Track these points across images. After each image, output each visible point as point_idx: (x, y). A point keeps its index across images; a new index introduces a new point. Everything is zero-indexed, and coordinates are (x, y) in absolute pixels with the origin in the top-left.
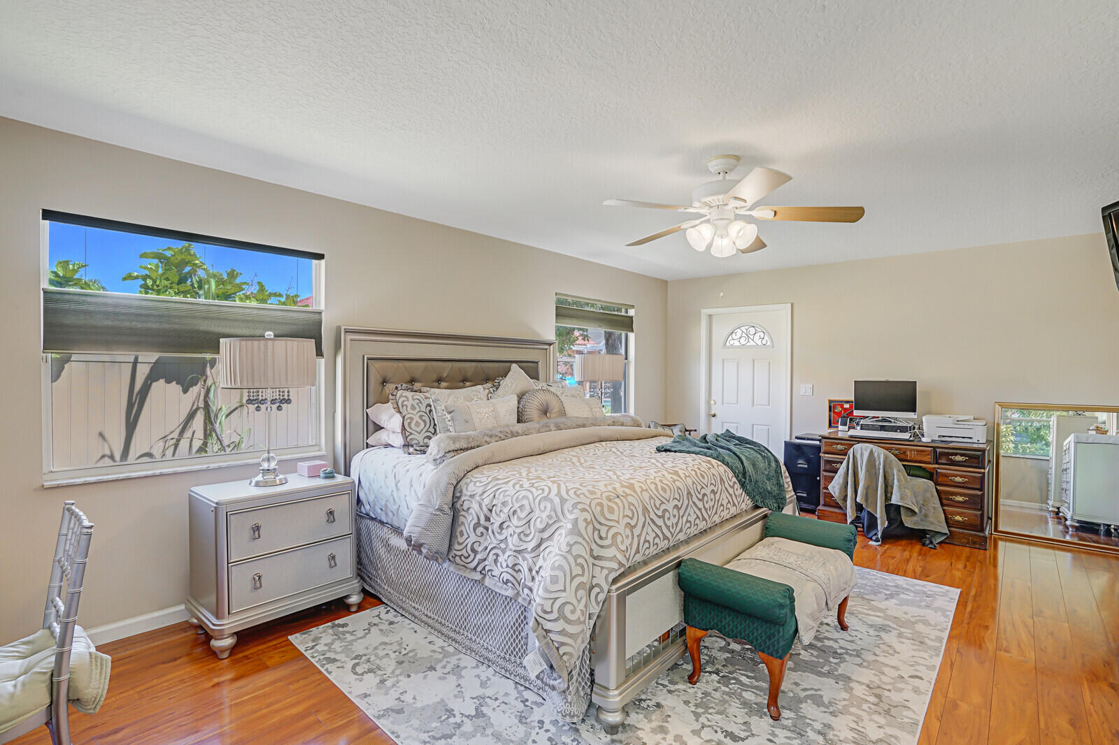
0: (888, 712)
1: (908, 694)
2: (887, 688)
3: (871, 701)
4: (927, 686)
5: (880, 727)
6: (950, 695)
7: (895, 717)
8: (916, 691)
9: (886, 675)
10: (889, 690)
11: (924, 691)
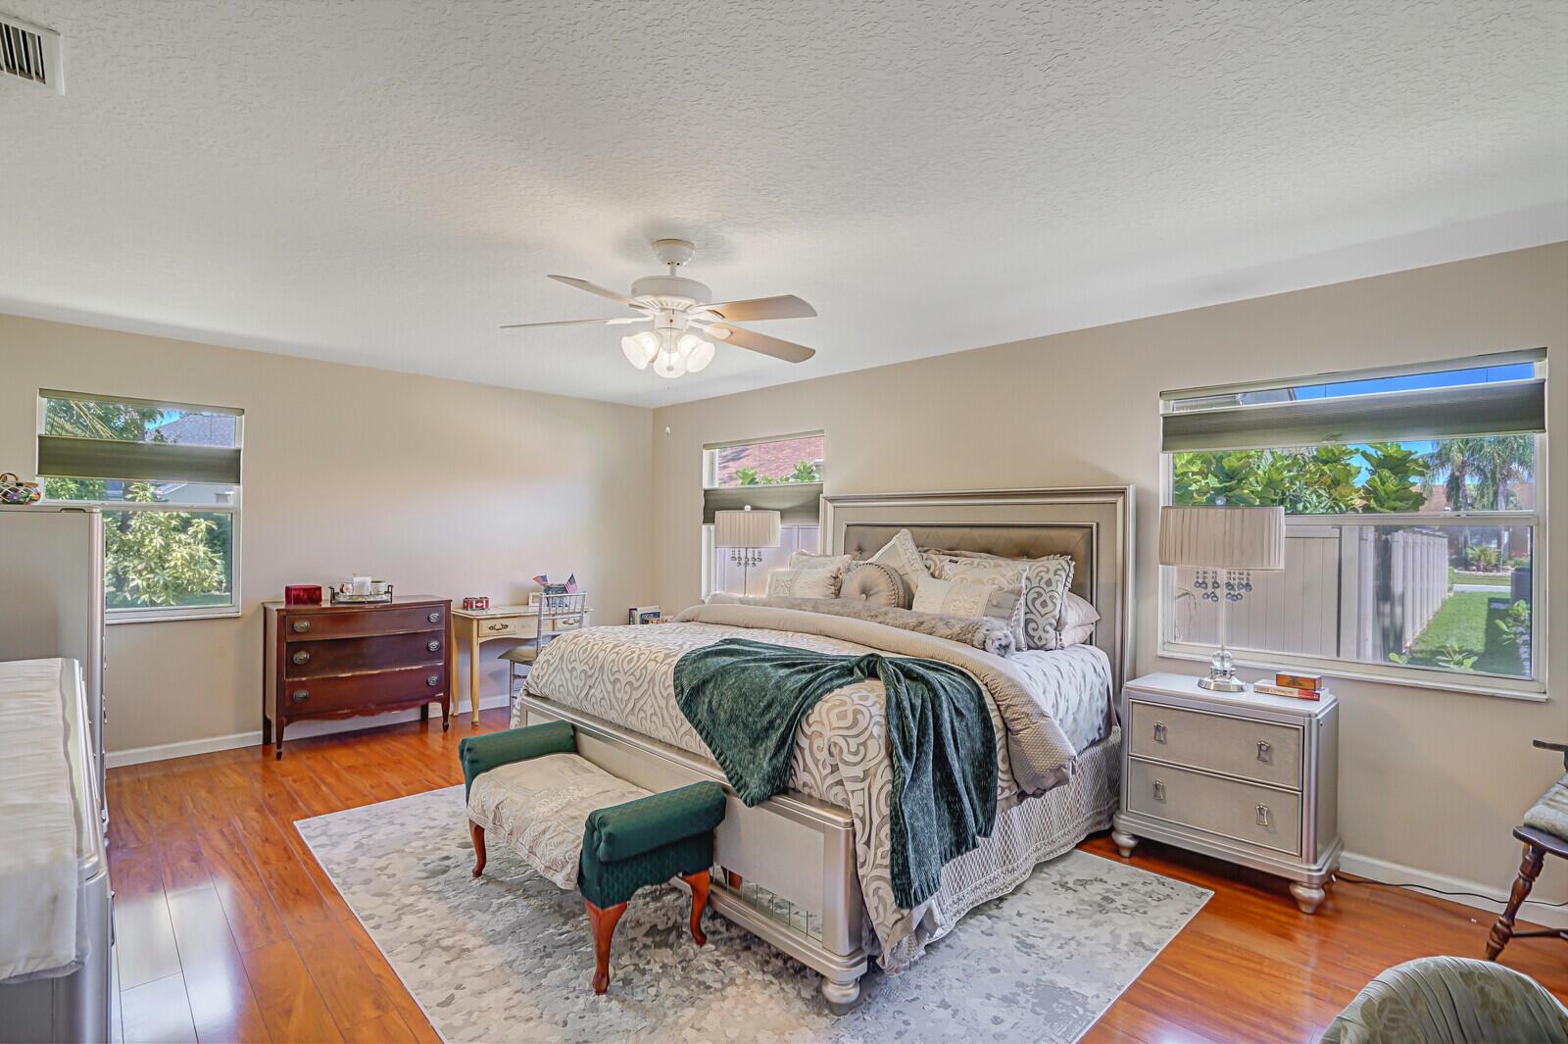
0: (421, 942)
1: (428, 973)
2: (452, 964)
3: (446, 940)
4: (425, 1001)
5: (411, 927)
6: (394, 1014)
7: (411, 943)
8: (427, 985)
9: (473, 976)
10: (448, 962)
11: (420, 991)
